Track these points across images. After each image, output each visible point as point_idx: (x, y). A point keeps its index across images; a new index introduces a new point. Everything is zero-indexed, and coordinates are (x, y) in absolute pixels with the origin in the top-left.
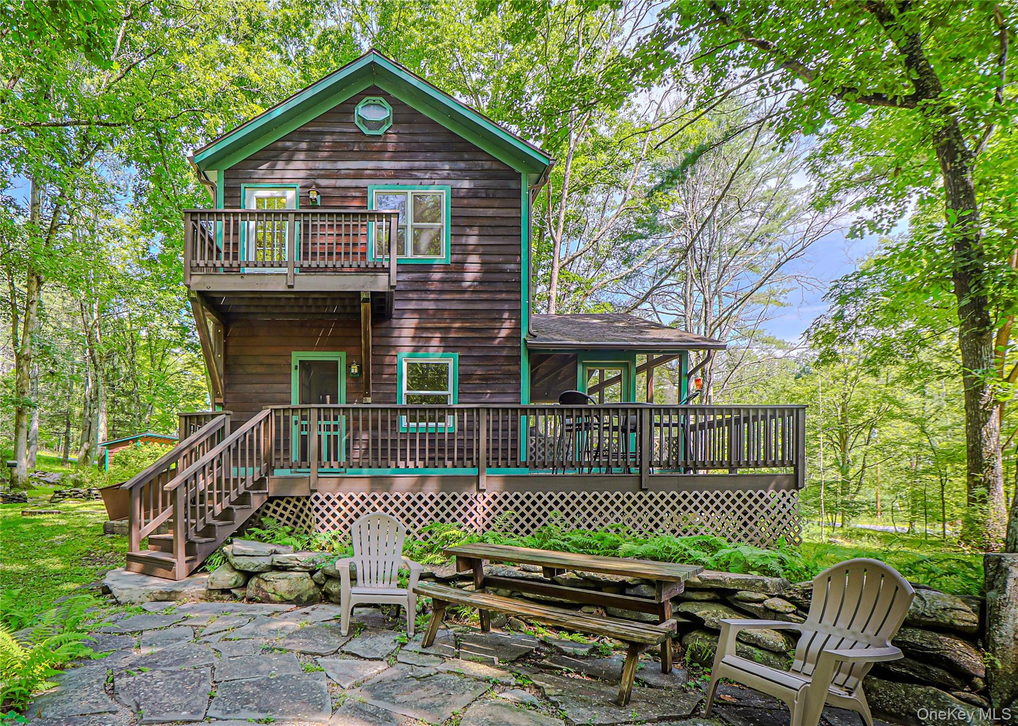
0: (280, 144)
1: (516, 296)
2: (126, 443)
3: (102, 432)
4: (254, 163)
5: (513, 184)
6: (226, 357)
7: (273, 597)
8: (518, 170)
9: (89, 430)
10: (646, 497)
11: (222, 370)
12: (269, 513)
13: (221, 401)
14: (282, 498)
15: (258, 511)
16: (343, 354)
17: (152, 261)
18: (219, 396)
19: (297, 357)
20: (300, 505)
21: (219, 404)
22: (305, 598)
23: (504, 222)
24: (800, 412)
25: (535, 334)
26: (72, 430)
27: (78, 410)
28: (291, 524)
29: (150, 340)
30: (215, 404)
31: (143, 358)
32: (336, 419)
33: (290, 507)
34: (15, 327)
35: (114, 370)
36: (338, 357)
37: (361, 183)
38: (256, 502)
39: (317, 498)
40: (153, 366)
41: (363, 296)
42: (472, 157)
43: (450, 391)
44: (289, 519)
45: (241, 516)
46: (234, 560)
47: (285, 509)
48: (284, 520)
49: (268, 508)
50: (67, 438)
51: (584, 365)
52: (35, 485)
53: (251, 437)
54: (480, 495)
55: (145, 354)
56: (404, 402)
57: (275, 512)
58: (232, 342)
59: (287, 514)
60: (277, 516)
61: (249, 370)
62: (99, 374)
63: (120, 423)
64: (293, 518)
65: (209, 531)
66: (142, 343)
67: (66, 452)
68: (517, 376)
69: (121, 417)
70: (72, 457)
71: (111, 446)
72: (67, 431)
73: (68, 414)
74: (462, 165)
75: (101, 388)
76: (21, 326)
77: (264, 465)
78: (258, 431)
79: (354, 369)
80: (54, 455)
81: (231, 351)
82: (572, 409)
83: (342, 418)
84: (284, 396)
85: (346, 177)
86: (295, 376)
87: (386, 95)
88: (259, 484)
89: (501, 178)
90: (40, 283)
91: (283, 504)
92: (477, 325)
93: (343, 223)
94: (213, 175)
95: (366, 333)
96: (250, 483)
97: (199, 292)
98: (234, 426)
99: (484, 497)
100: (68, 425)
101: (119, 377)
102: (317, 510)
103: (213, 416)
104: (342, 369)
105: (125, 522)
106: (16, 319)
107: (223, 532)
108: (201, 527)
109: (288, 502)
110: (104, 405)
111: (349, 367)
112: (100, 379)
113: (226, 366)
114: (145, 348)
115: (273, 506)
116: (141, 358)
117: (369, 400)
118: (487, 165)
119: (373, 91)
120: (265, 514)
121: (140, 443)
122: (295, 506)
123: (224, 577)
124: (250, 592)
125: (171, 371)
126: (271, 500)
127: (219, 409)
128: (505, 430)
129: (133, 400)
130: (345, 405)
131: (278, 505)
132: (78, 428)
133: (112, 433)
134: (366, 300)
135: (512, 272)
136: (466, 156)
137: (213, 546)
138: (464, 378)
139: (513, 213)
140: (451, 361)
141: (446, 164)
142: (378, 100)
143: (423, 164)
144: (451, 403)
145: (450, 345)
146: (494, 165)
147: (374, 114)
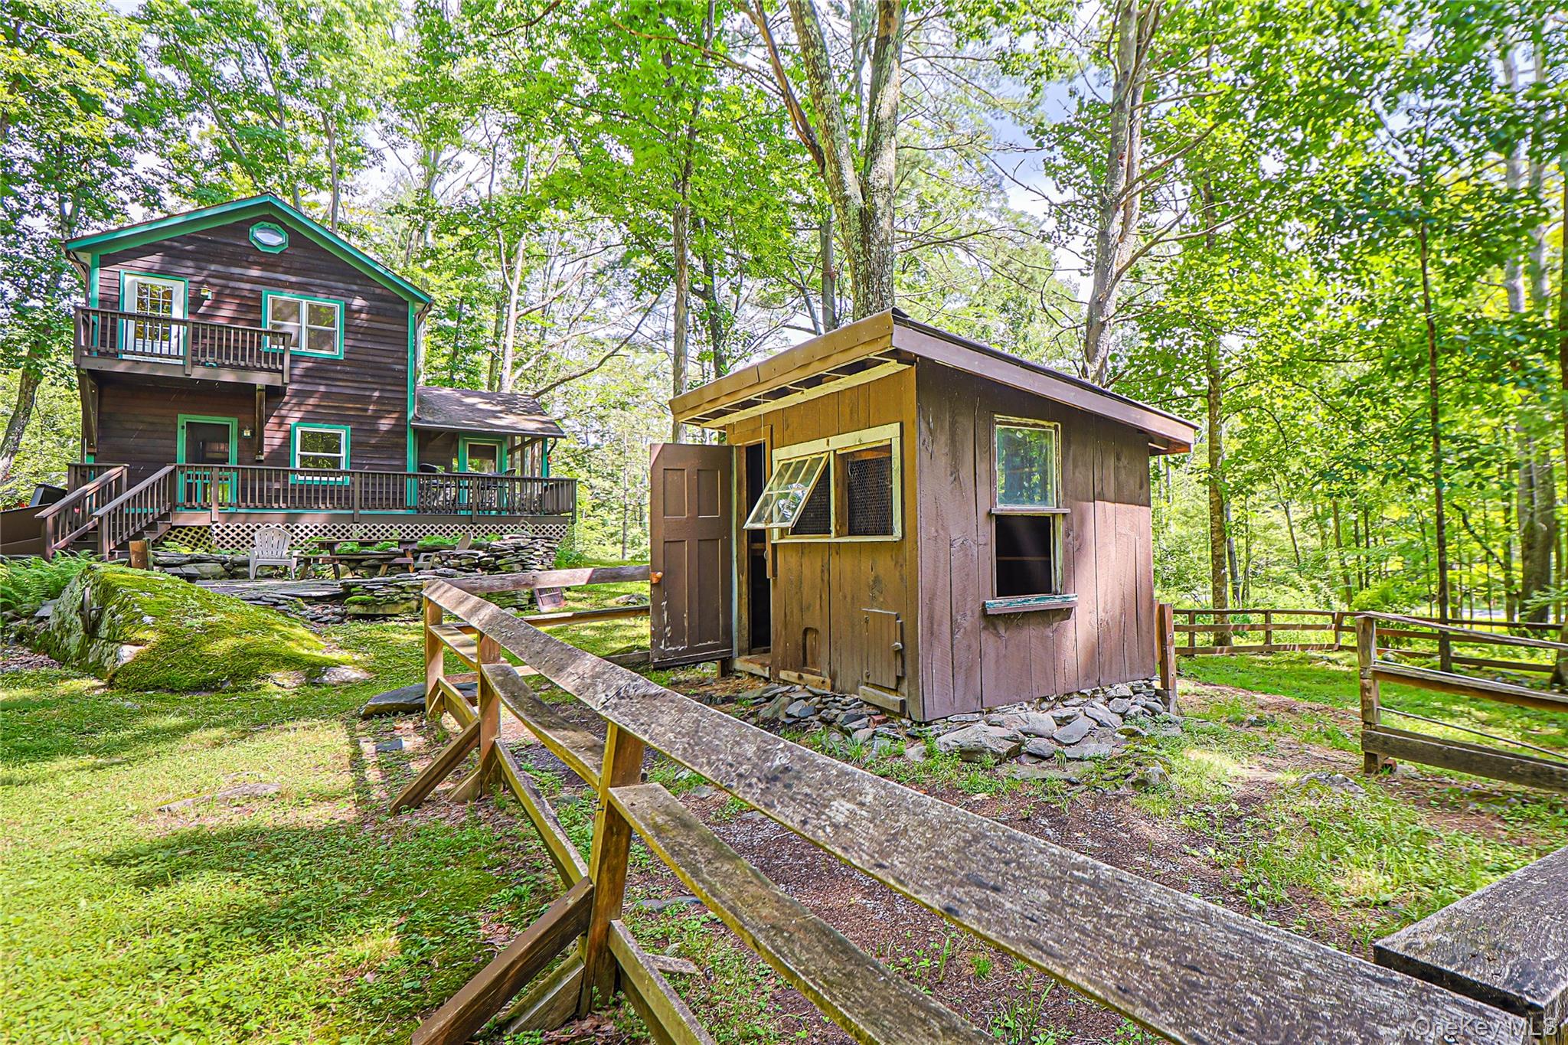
1: (404, 388)
4: (134, 254)
5: (400, 308)
8: (406, 300)
12: (172, 537)
13: (94, 450)
14: (184, 527)
15: (161, 536)
16: (236, 419)
18: (92, 446)
19: (183, 419)
20: (201, 532)
21: (91, 454)
23: (392, 334)
25: (421, 417)
30: (87, 453)
33: (192, 534)
36: (233, 423)
37: (256, 287)
38: (160, 529)
39: (218, 527)
41: (258, 388)
42: (364, 283)
43: (343, 454)
47: (188, 535)
48: (187, 543)
49: (169, 534)
51: (464, 441)
54: (355, 525)
56: (298, 466)
57: (177, 537)
59: (188, 538)
61: (128, 425)
64: (195, 541)
68: (405, 446)
74: (355, 287)
77: (168, 504)
79: (247, 433)
85: (239, 280)
86: (182, 434)
87: (282, 225)
88: (165, 517)
89: (390, 302)
91: (186, 531)
96: (157, 516)
97: (84, 370)
99: (358, 527)
102: (218, 534)
104: (233, 431)
109: (191, 530)
111: (241, 431)
115: (174, 533)
117: (262, 457)
118: (378, 291)
119: (270, 220)
120: (167, 539)
122: (196, 533)
126: (175, 529)
131: (180, 532)
134: (261, 391)
135: (399, 371)
136: (358, 281)
138: (354, 446)
139: (400, 328)
140: (344, 433)
141: (340, 285)
142: (273, 226)
143: (318, 281)
144: (343, 467)
145: (342, 420)
146: (385, 292)
147: (269, 239)
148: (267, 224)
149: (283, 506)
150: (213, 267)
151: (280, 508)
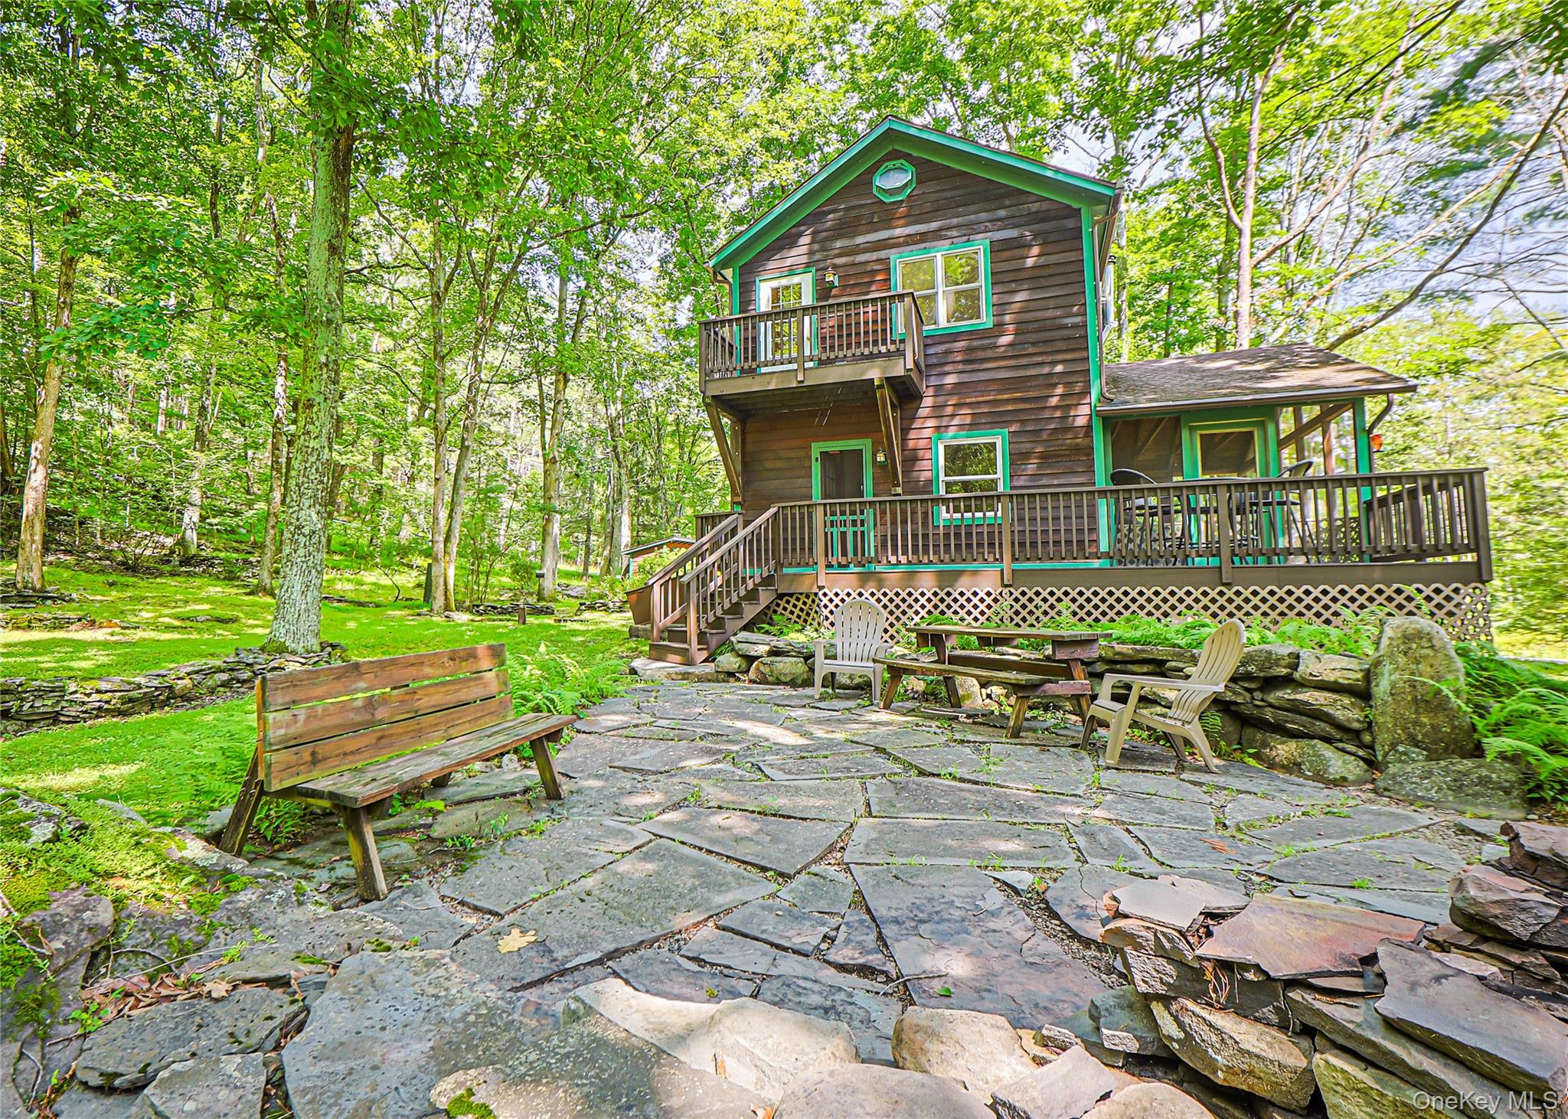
0: (794, 230)
1: (1084, 354)
2: (650, 550)
3: (625, 536)
4: (767, 255)
5: (1070, 223)
6: (744, 454)
7: (770, 679)
8: (1075, 205)
9: (611, 537)
10: (1230, 594)
11: (739, 468)
12: (780, 610)
13: (740, 499)
14: (791, 595)
15: (768, 607)
16: (868, 442)
17: (679, 333)
18: (737, 495)
19: (817, 449)
20: (809, 602)
21: (738, 503)
22: (799, 681)
23: (1061, 269)
24: (1476, 479)
25: (1111, 396)
26: (593, 538)
27: (598, 513)
28: (801, 621)
29: (678, 425)
30: (734, 503)
31: (671, 446)
32: (862, 513)
33: (800, 604)
34: (543, 430)
35: (638, 463)
36: (864, 445)
37: (882, 254)
38: (765, 597)
39: (825, 595)
40: (681, 457)
41: (876, 383)
42: (1014, 202)
43: (1000, 474)
44: (799, 617)
45: (750, 612)
46: (738, 646)
47: (795, 606)
48: (794, 617)
49: (778, 605)
50: (588, 547)
51: (1192, 429)
52: (560, 598)
53: (759, 534)
54: (1006, 590)
55: (673, 442)
56: (942, 492)
57: (785, 609)
58: (749, 438)
59: (797, 611)
60: (787, 613)
61: (769, 465)
62: (623, 471)
63: (645, 527)
64: (803, 615)
65: (718, 623)
66: (670, 429)
67: (586, 564)
68: (1089, 451)
69: (646, 519)
70: (592, 570)
71: (634, 555)
72: (588, 538)
73: (588, 520)
74: (1002, 213)
75: (625, 487)
76: (549, 424)
77: (772, 563)
78: (766, 529)
79: (881, 458)
80: (573, 568)
81: (749, 448)
82: (1130, 490)
83: (869, 514)
84: (804, 491)
85: (866, 251)
86: (816, 469)
87: (907, 157)
88: (767, 581)
89: (1055, 218)
90: (566, 381)
91: (793, 601)
92: (1031, 394)
93: (853, 312)
94: (728, 273)
95: (886, 419)
96: (758, 580)
97: (713, 397)
98: (746, 524)
99: (1011, 594)
100: (589, 531)
101: (643, 470)
102: (826, 606)
103: (727, 516)
104: (867, 457)
105: (648, 626)
106: (544, 420)
107: (732, 624)
108: (711, 619)
109: (798, 599)
110: (626, 503)
111: (874, 455)
112: (624, 478)
113: (744, 464)
114: (673, 434)
115: (783, 603)
116: (668, 446)
117: (899, 490)
118: (1035, 207)
119: (895, 155)
120: (775, 612)
121: (665, 549)
122: (805, 603)
123: (729, 661)
124: (752, 674)
125: (704, 459)
126: (781, 596)
127: (738, 509)
128: (1080, 517)
129: (660, 499)
130: (872, 499)
131: (788, 602)
132: (599, 535)
133: (636, 540)
134: (881, 387)
135: (1075, 326)
136: (1007, 202)
137: (722, 637)
138: (1017, 459)
139: (1071, 256)
140: (999, 439)
141: (983, 216)
142: (898, 163)
143: (955, 221)
144: (1001, 489)
145: (997, 420)
146: (1045, 206)
147: (894, 180)
148: (890, 164)
149: (903, 559)
150: (838, 244)
151: (899, 563)
